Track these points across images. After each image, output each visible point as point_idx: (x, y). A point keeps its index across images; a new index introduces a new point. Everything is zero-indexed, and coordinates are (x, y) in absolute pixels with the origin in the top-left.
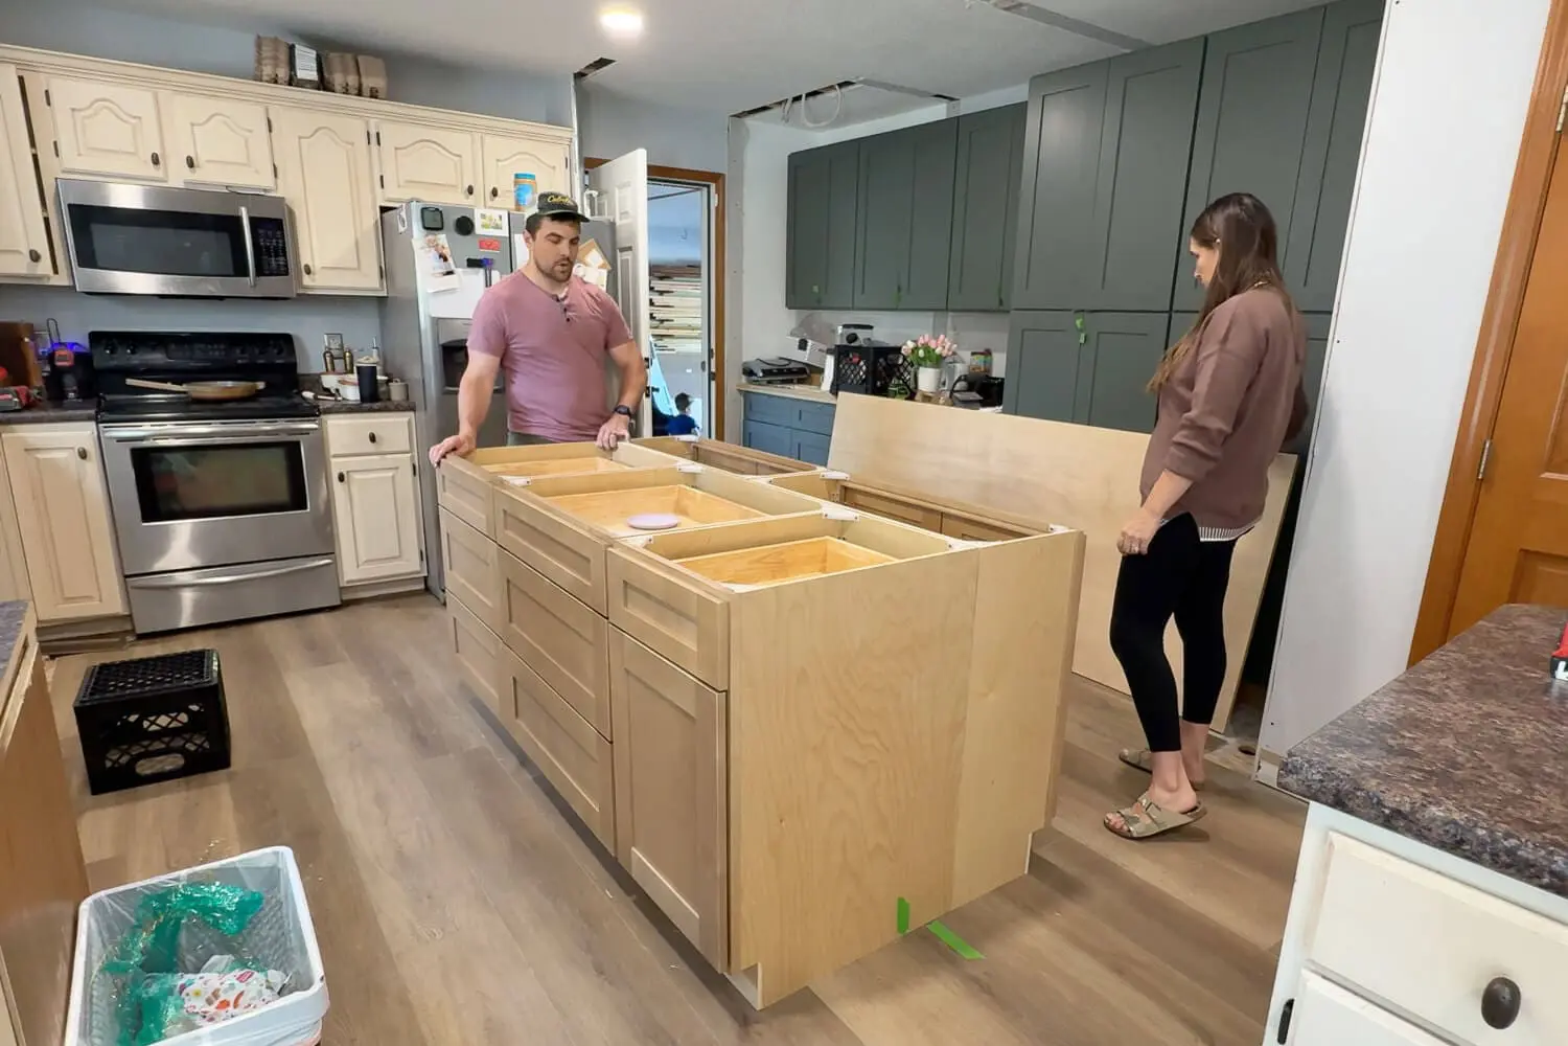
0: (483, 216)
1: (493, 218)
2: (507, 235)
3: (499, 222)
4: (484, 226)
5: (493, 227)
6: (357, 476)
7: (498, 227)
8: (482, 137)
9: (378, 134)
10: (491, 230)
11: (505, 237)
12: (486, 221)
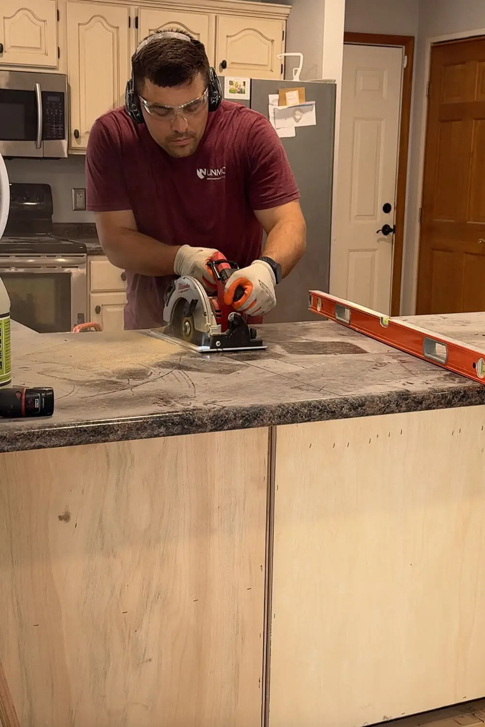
0: (231, 83)
1: (239, 84)
2: (249, 99)
3: (242, 87)
4: (231, 91)
5: (239, 92)
6: (109, 309)
7: (242, 92)
8: (216, 16)
9: (137, 19)
10: (237, 94)
11: (248, 100)
12: (233, 87)
